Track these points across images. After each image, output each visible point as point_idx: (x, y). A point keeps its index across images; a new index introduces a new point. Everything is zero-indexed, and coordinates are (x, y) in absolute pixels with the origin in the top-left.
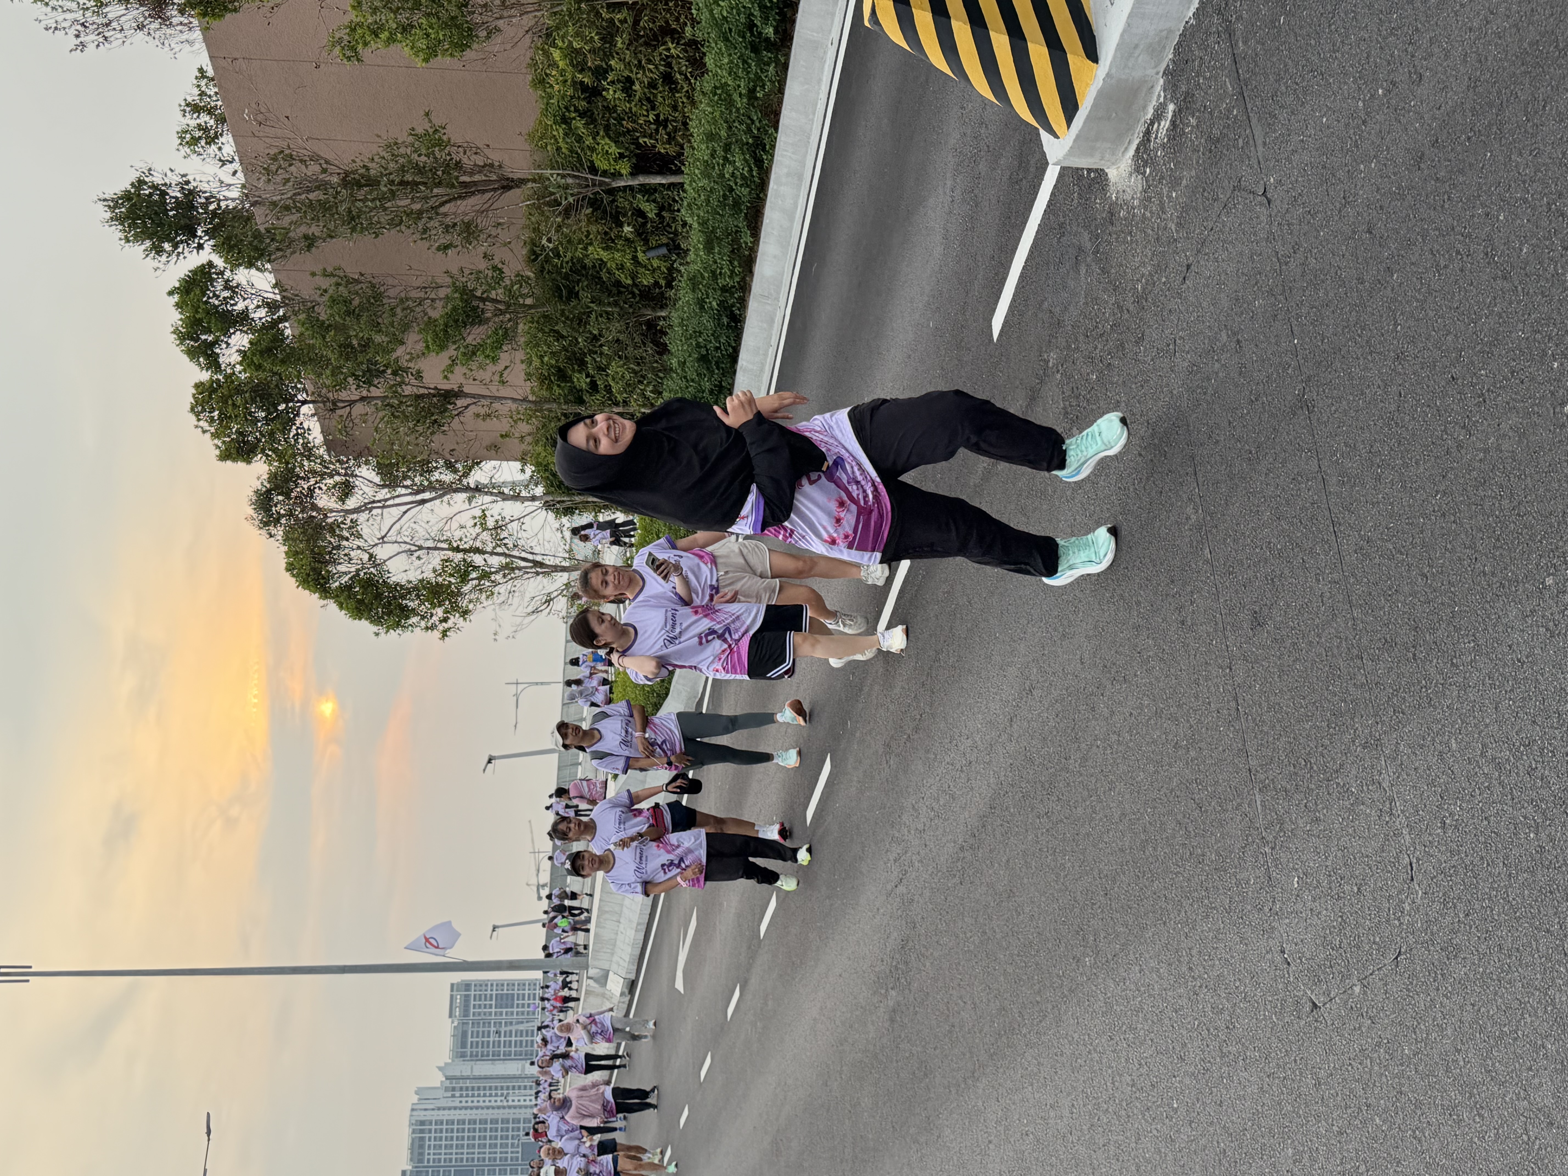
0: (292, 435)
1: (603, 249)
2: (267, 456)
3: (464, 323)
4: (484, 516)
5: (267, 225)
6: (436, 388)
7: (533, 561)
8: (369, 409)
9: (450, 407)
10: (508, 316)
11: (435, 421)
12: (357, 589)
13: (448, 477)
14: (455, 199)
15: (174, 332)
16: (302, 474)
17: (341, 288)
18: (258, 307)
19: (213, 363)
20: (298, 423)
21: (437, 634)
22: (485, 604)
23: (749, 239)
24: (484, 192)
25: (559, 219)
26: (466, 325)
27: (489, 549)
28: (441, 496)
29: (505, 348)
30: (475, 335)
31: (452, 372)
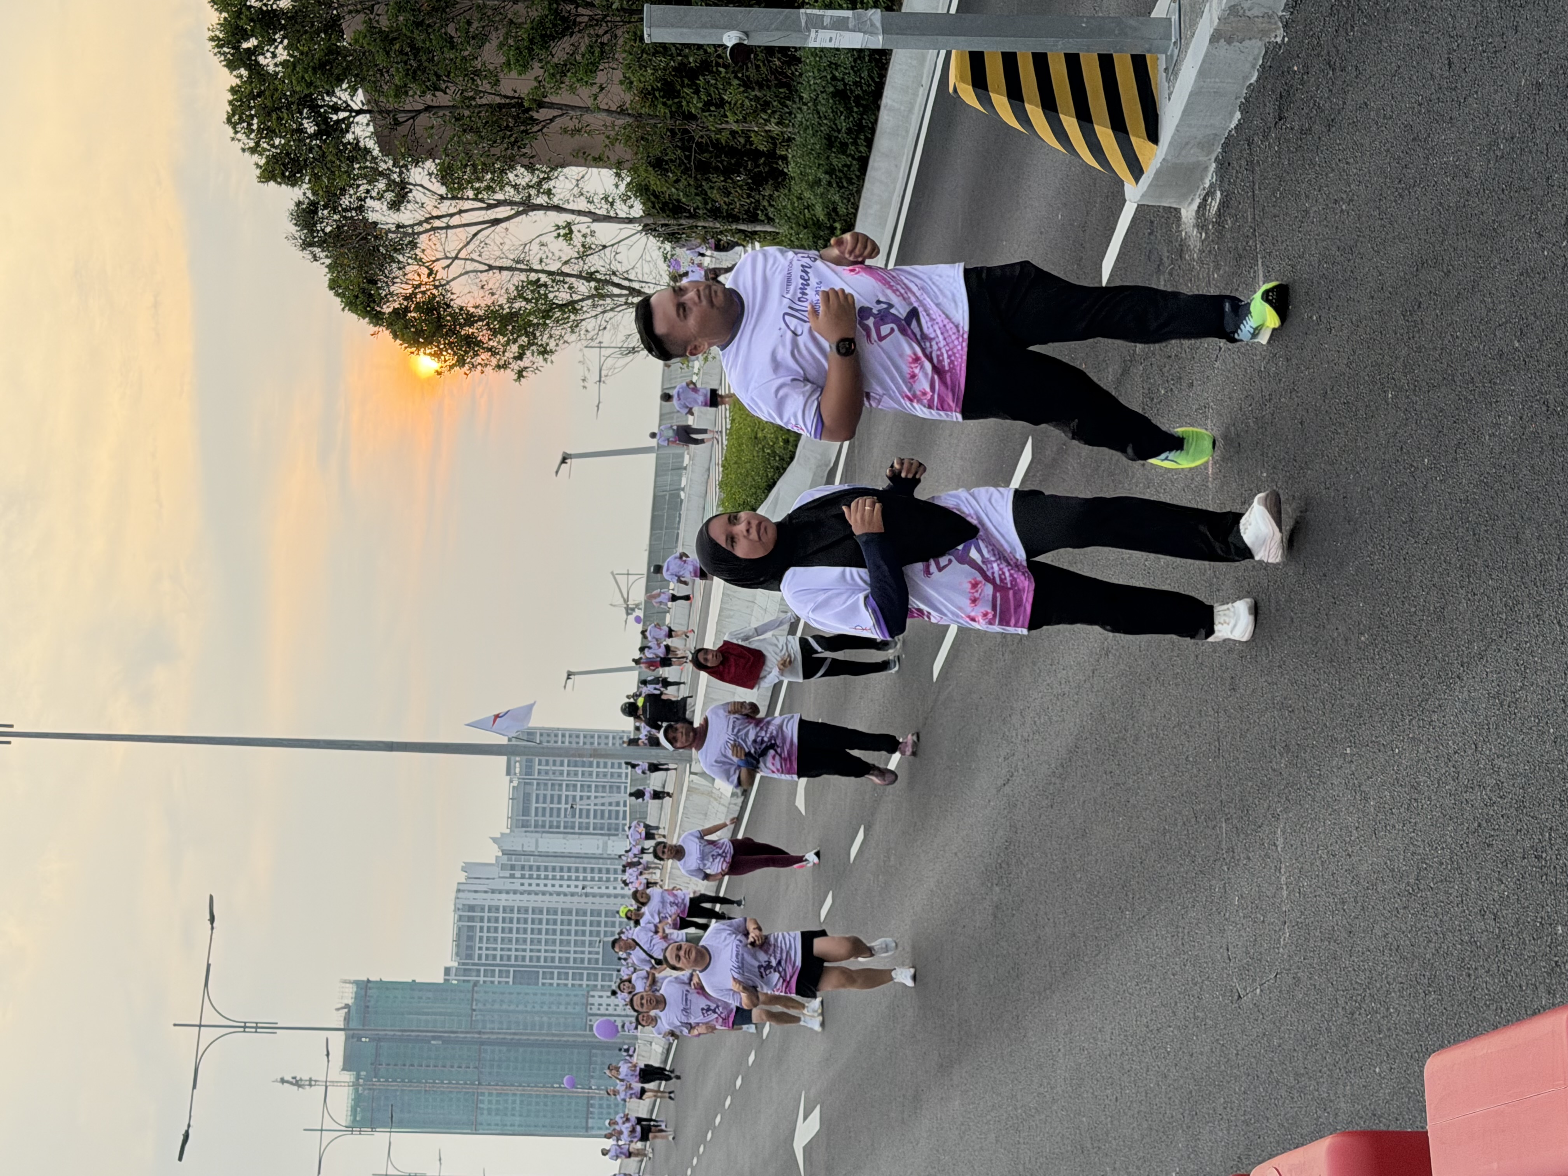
3: (550, 32)
7: (629, 289)
12: (414, 315)
15: (212, 39)
21: (510, 375)
22: (570, 341)
26: (553, 41)
28: (518, 214)
29: (601, 67)
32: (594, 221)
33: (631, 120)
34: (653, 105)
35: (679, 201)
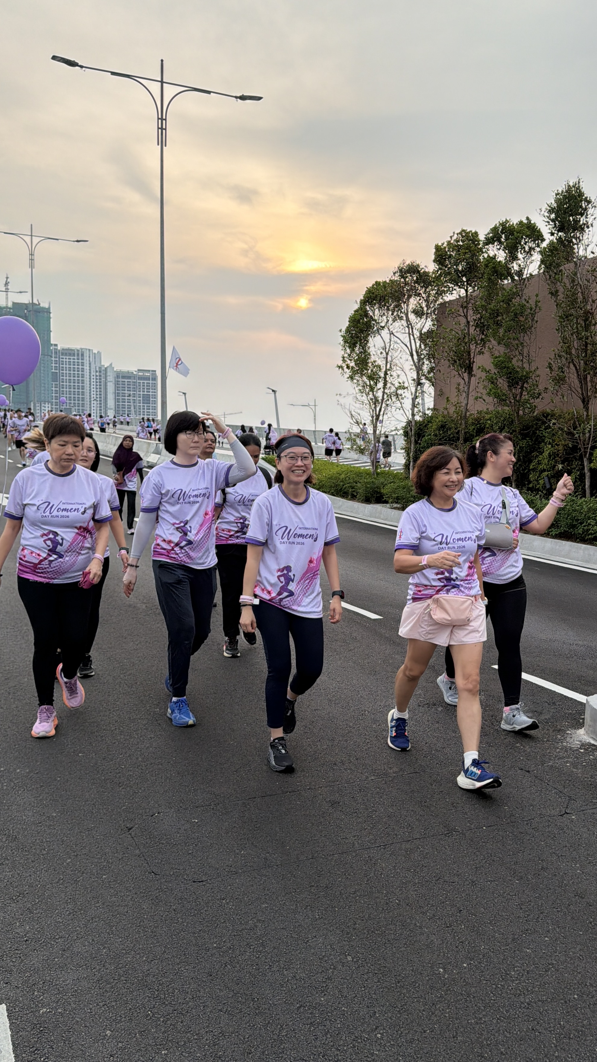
0: (449, 284)
1: (549, 453)
2: (438, 271)
3: (510, 377)
4: (404, 388)
5: (563, 270)
6: (474, 362)
7: (379, 415)
8: (462, 325)
9: (463, 370)
10: (513, 401)
11: (456, 362)
12: (365, 320)
13: (426, 368)
14: (577, 372)
15: (506, 220)
16: (427, 290)
17: (529, 311)
18: (520, 266)
19: (489, 241)
20: (455, 288)
21: (340, 363)
22: (357, 389)
23: (554, 533)
24: (581, 388)
25: (566, 429)
26: (507, 378)
27: (386, 391)
28: (415, 365)
29: (495, 400)
30: (503, 383)
31: (482, 371)
32: (413, 399)
33: (463, 415)
34: (473, 424)
35: (424, 436)
